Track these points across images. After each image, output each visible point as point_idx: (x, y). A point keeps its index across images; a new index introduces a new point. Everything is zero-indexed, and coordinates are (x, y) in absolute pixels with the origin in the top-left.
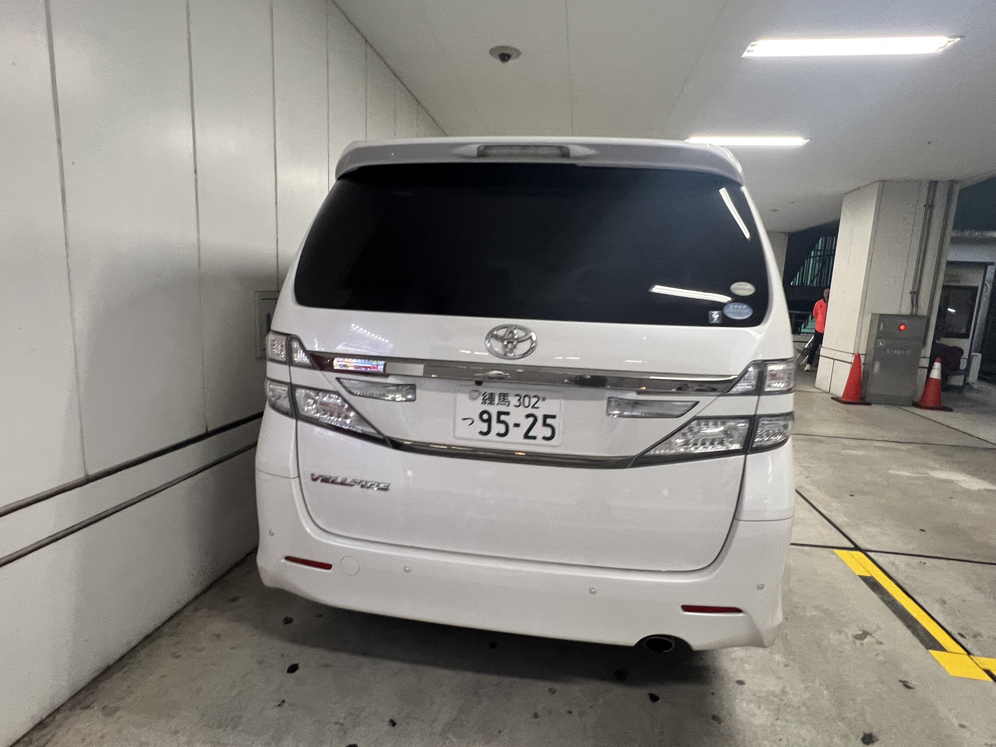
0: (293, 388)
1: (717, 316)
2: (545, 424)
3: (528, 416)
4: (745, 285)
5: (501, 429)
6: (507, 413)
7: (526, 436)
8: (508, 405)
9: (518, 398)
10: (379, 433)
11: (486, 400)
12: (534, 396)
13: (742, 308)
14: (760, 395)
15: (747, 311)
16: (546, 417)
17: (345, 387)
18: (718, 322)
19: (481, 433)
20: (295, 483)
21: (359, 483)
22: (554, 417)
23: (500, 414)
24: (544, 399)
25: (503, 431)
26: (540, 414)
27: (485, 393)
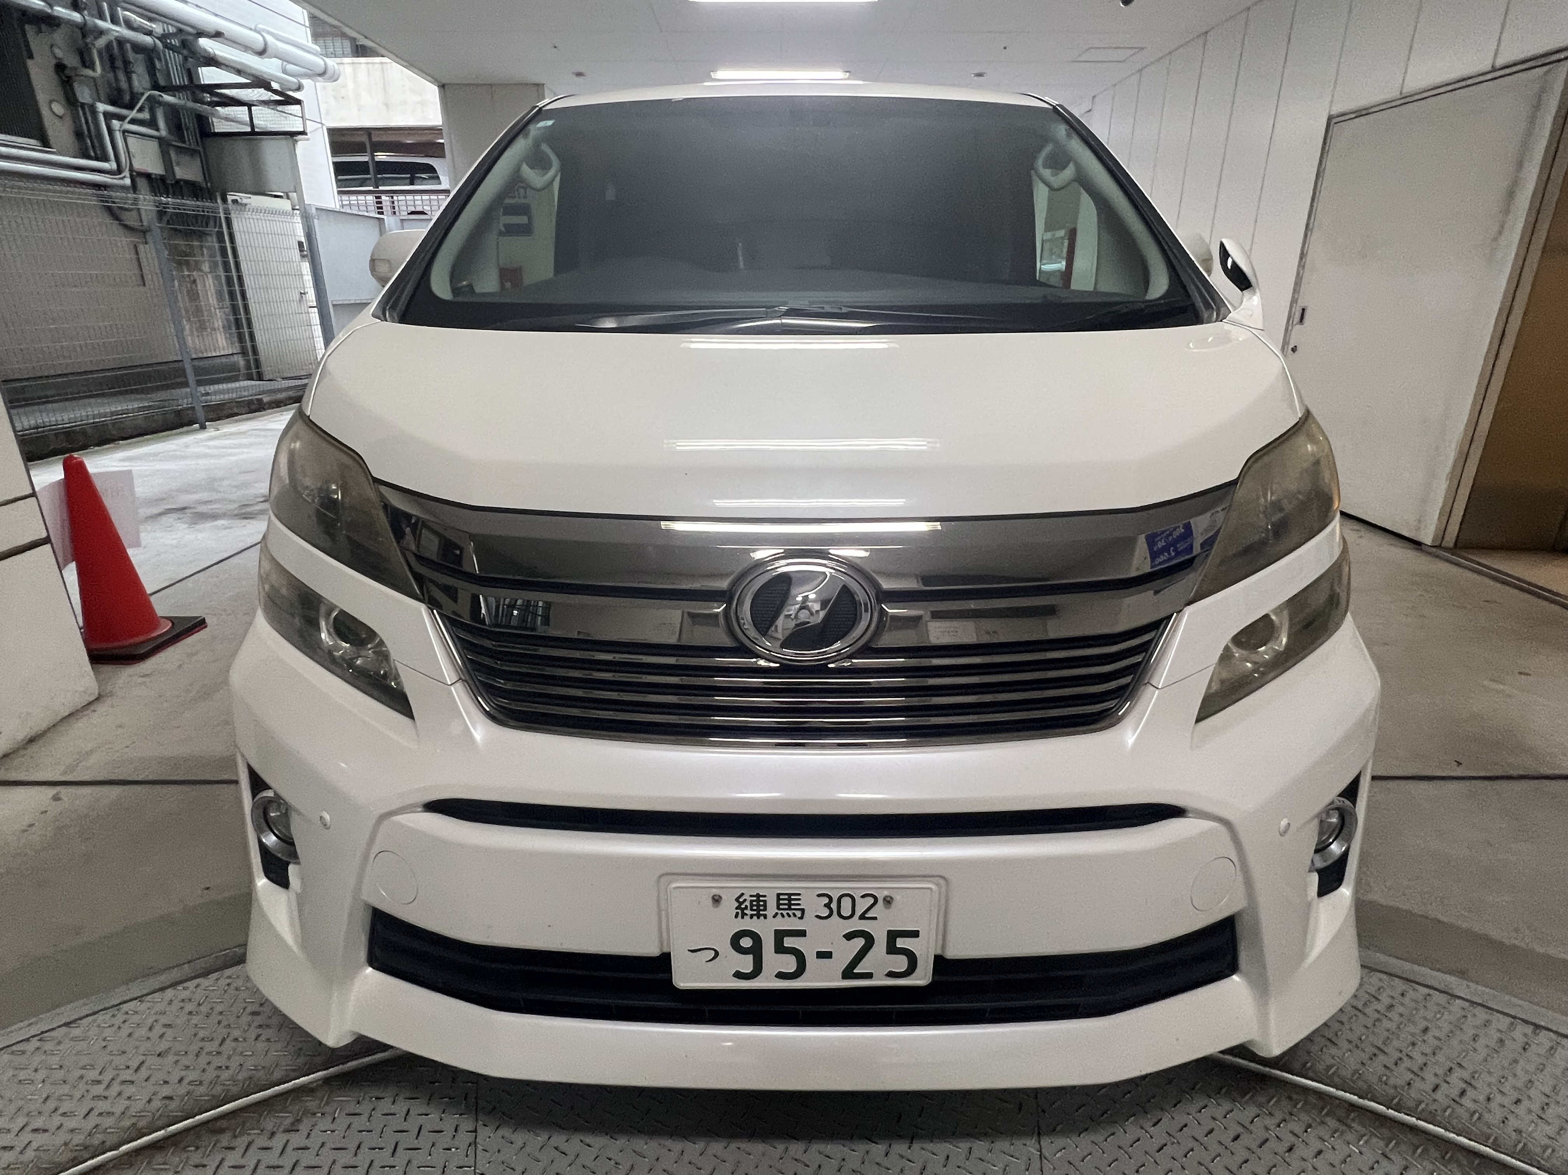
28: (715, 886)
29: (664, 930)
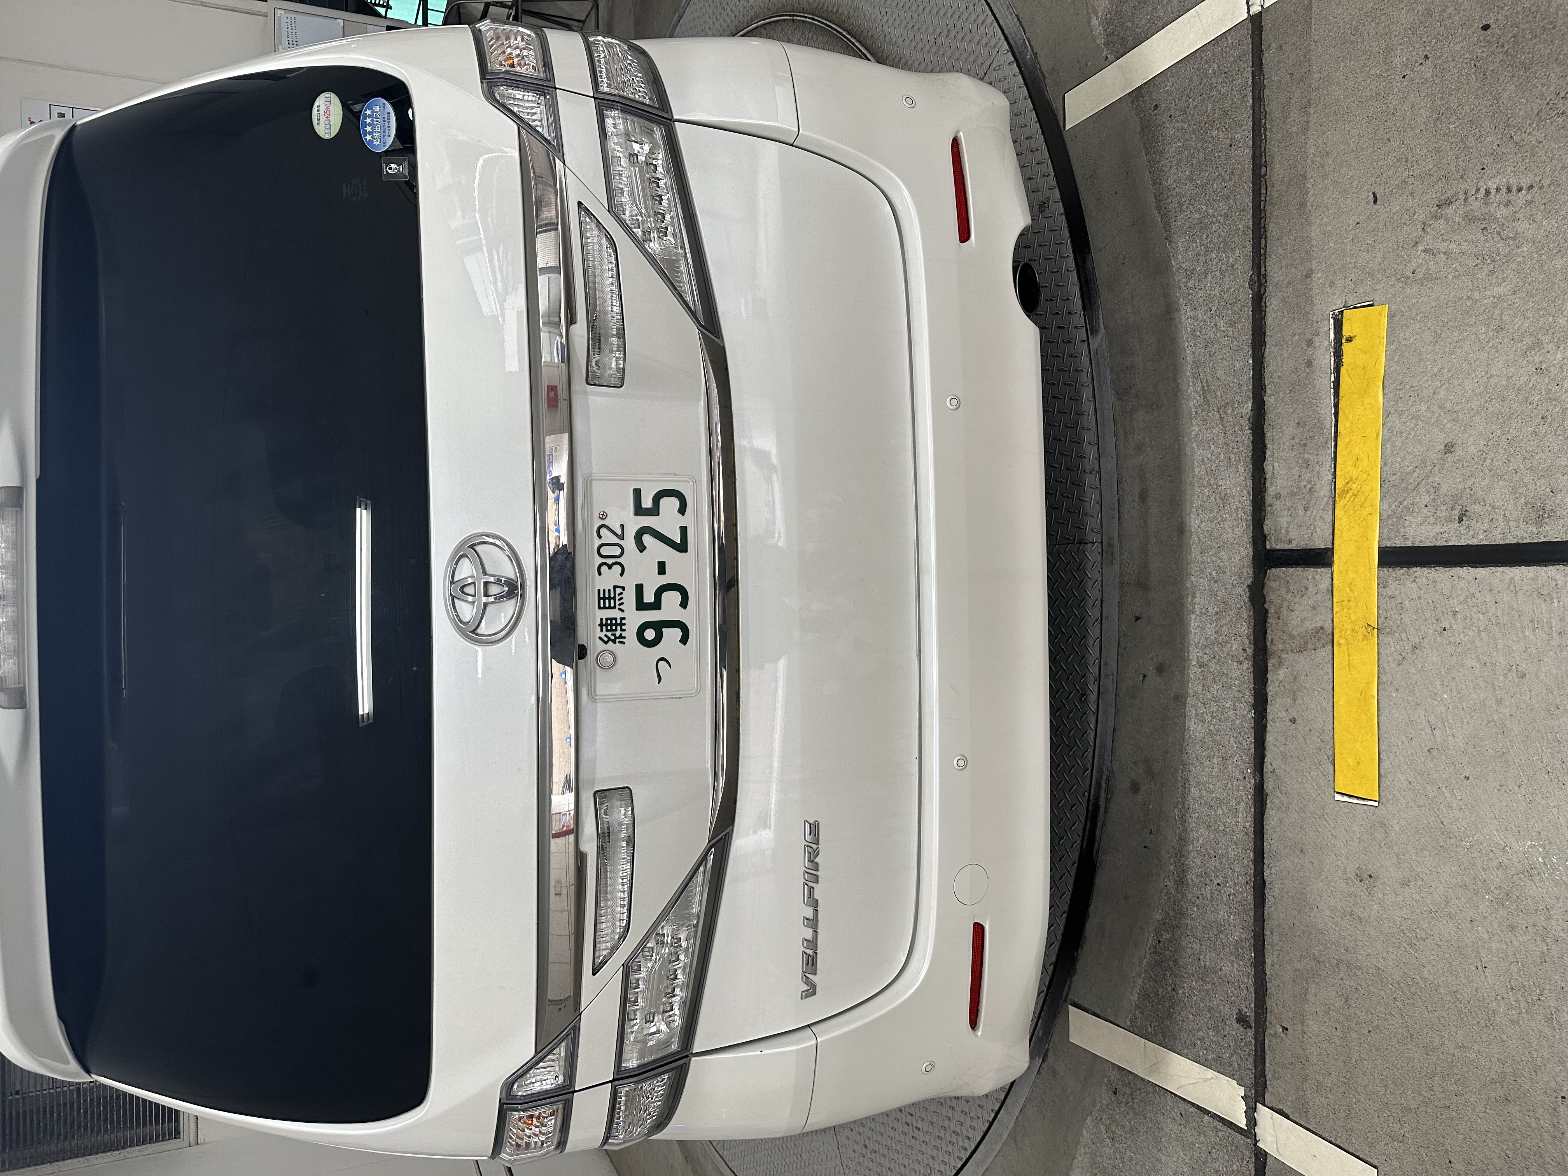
0: (621, 1076)
1: (393, 165)
2: (654, 511)
3: (642, 548)
4: (318, 111)
5: (671, 599)
6: (639, 588)
7: (682, 547)
8: (623, 588)
9: (604, 569)
10: (704, 858)
11: (614, 635)
12: (600, 537)
13: (369, 116)
14: (556, 88)
15: (376, 108)
16: (639, 511)
17: (613, 950)
18: (406, 164)
19: (684, 640)
20: (827, 1034)
21: (811, 889)
22: (638, 493)
23: (641, 605)
24: (603, 516)
25: (676, 596)
26: (634, 524)
27: (600, 638)
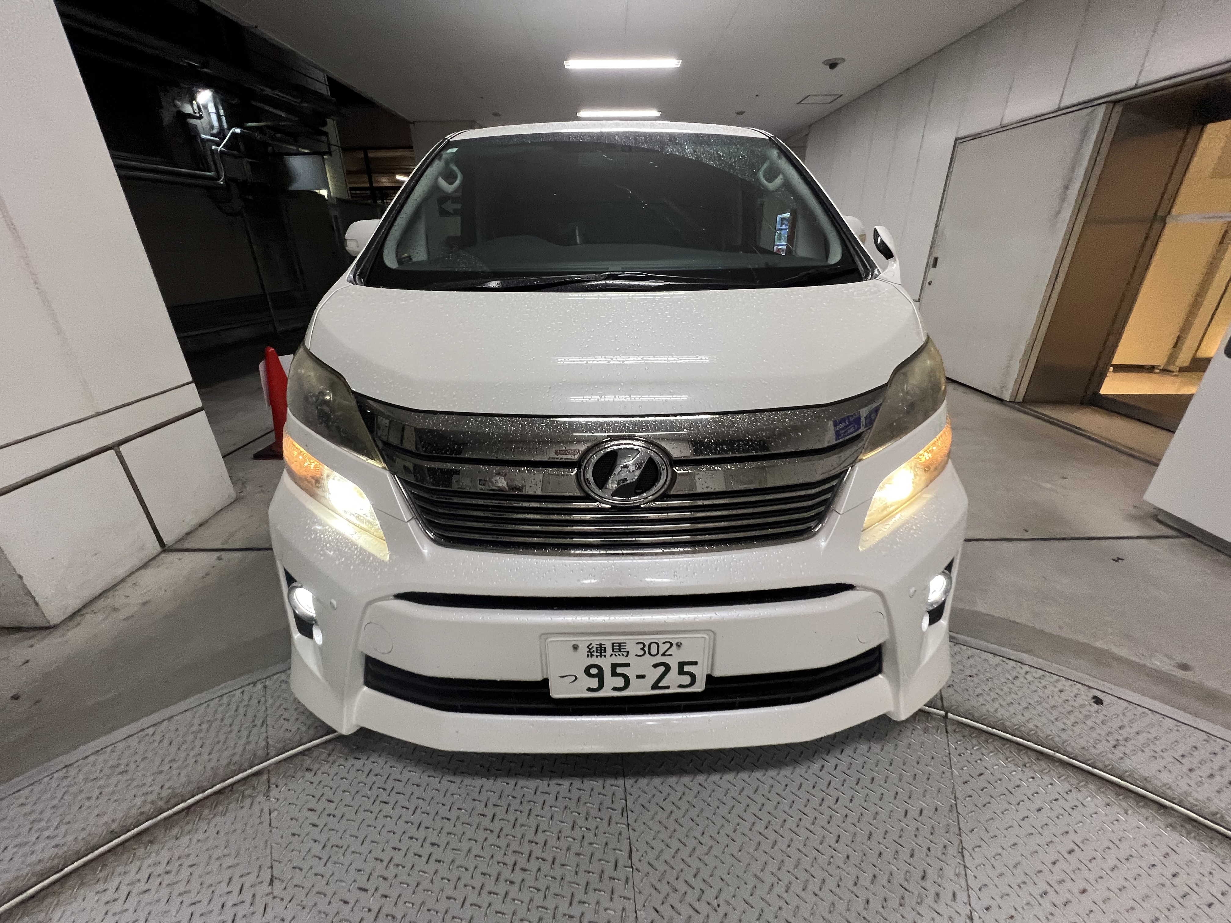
28: (574, 639)
29: (545, 665)
